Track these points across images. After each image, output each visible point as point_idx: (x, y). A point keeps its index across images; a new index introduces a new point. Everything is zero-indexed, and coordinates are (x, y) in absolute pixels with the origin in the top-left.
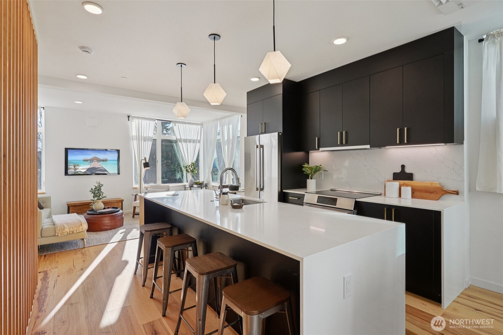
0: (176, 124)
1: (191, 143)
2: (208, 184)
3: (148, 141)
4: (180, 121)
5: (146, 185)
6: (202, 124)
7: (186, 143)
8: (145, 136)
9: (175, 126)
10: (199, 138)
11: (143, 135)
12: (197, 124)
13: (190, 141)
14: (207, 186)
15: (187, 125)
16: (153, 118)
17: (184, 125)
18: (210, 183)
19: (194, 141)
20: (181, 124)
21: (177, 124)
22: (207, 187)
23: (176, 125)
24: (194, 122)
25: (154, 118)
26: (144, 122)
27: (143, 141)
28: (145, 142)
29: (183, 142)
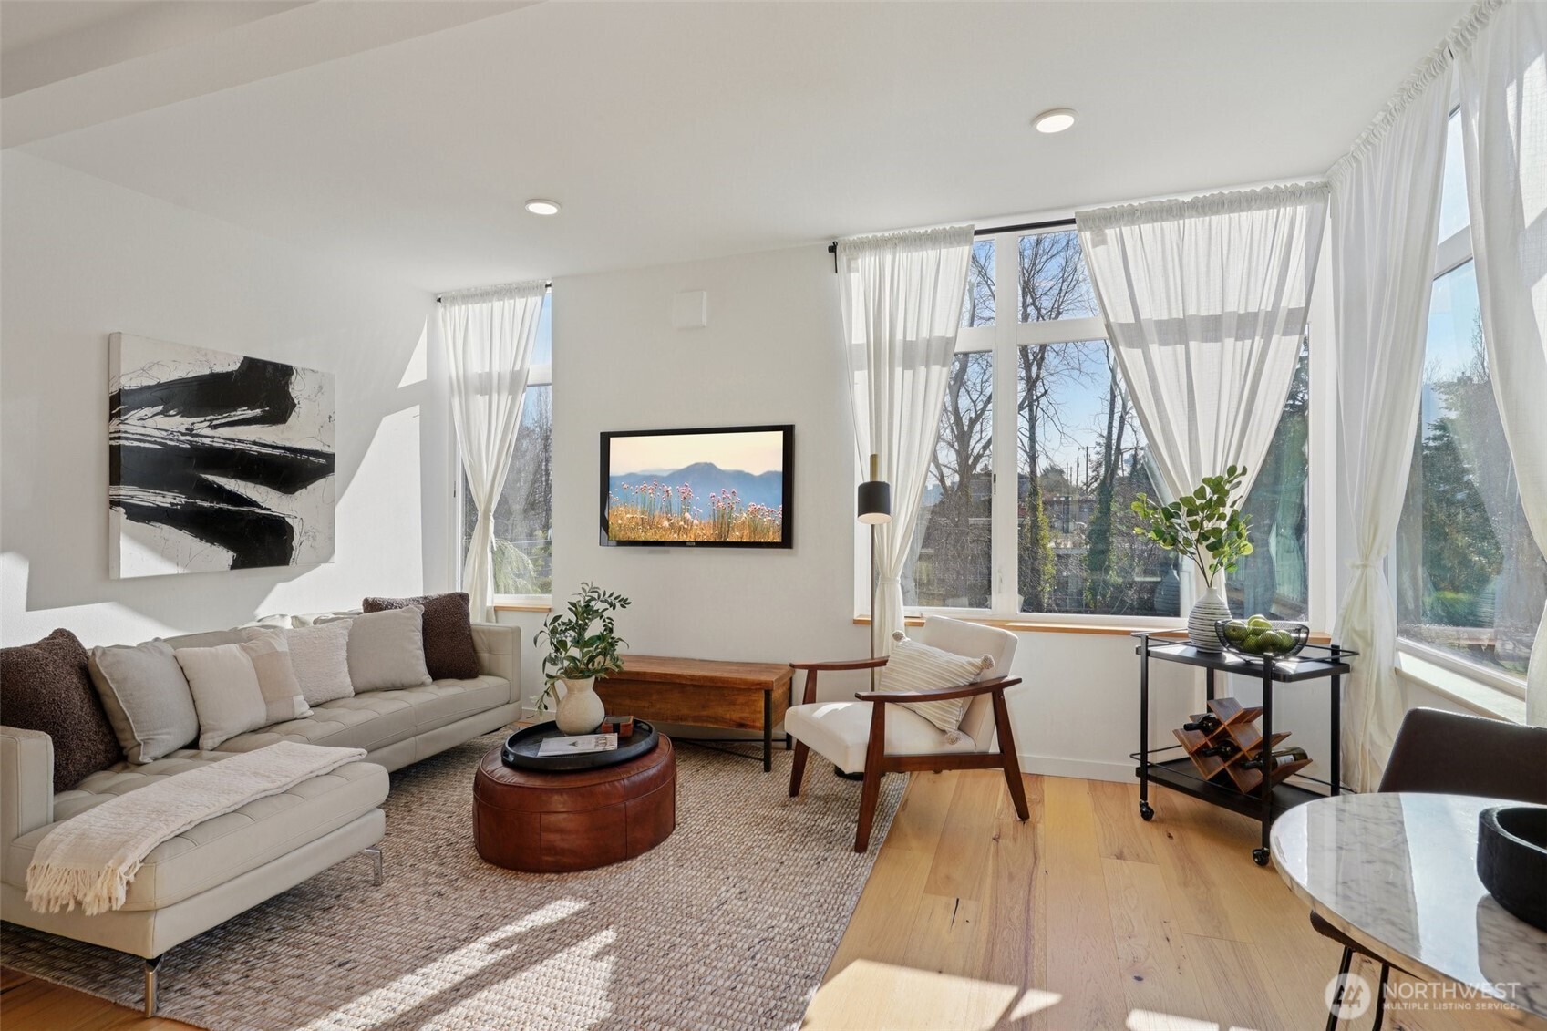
0: (1107, 231)
1: (1217, 339)
2: (1354, 653)
3: (927, 366)
4: (1135, 204)
5: (916, 610)
6: (1322, 191)
7: (1180, 348)
8: (911, 337)
9: (1101, 249)
10: (1293, 298)
11: (899, 336)
12: (1273, 198)
13: (1213, 328)
14: (1346, 668)
15: (1193, 224)
16: (957, 225)
17: (1170, 226)
18: (1370, 644)
19: (1245, 325)
20: (1146, 228)
21: (1110, 233)
22: (1343, 677)
23: (1104, 242)
24: (1245, 189)
25: (964, 225)
26: (911, 260)
27: (898, 371)
28: (909, 373)
29: (1154, 348)
